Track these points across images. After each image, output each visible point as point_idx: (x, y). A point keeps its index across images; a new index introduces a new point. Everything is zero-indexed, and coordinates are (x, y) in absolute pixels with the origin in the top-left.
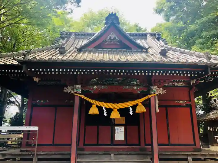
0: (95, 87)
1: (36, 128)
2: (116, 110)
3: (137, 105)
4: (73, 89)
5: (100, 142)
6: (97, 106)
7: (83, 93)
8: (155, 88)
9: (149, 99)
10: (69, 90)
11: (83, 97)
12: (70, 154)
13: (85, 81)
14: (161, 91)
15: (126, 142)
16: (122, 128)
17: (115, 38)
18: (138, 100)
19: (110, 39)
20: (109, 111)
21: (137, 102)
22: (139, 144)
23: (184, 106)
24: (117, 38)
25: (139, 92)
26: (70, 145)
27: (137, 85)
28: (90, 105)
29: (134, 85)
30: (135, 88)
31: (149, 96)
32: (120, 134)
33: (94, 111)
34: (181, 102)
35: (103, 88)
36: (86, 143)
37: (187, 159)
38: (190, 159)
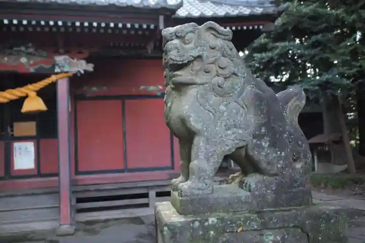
3: (27, 96)
15: (37, 171)
16: (30, 146)
21: (27, 91)
25: (32, 70)
27: (28, 55)
30: (24, 60)
31: (53, 78)
34: (152, 88)
37: (146, 196)
38: (152, 193)
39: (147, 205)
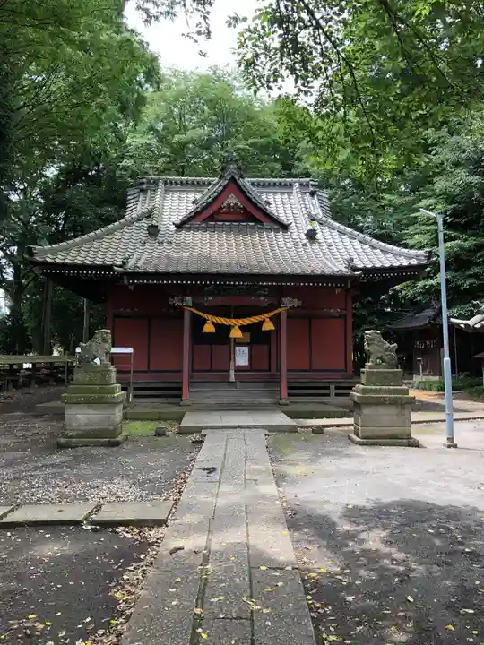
0: (210, 298)
1: (130, 350)
2: (237, 327)
3: (264, 321)
4: (182, 301)
5: (214, 368)
6: (213, 323)
7: (194, 306)
8: (285, 300)
9: (279, 314)
10: (176, 301)
11: (194, 311)
12: (181, 383)
13: (196, 291)
14: (296, 303)
15: (250, 368)
16: (246, 349)
17: (236, 204)
18: (266, 315)
19: (229, 204)
20: (229, 328)
21: (264, 318)
22: (270, 370)
23: (335, 317)
24: (239, 204)
25: (266, 305)
26: (181, 371)
27: (265, 296)
28: (204, 321)
29: (261, 295)
30: (262, 298)
31: (280, 310)
32: (242, 357)
33: (209, 328)
34: (332, 310)
35: (220, 300)
36: (195, 368)
37: (328, 388)
38: (332, 387)
39: (328, 395)
